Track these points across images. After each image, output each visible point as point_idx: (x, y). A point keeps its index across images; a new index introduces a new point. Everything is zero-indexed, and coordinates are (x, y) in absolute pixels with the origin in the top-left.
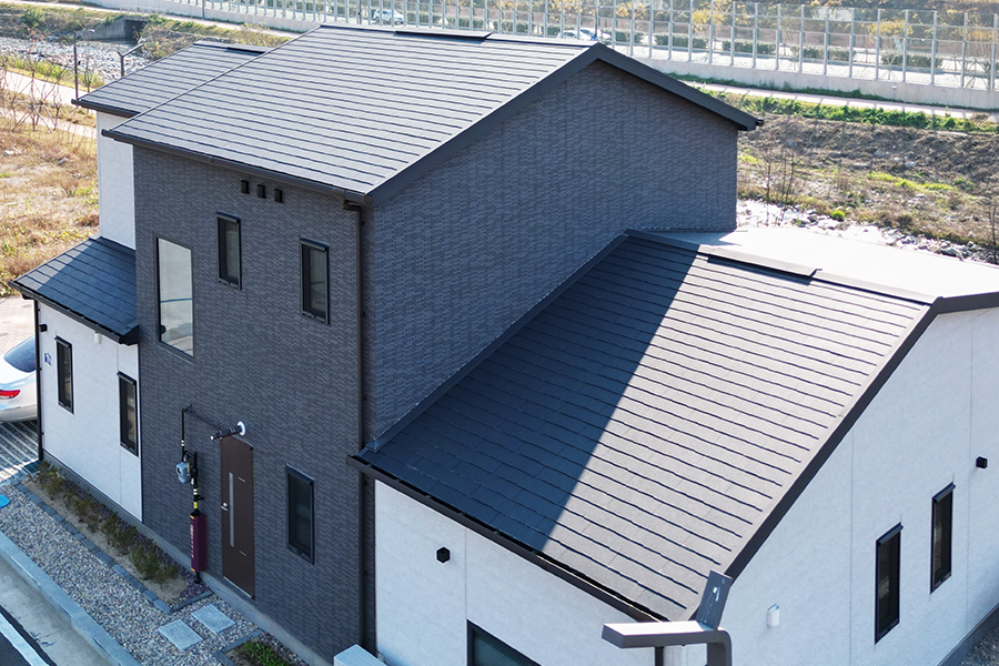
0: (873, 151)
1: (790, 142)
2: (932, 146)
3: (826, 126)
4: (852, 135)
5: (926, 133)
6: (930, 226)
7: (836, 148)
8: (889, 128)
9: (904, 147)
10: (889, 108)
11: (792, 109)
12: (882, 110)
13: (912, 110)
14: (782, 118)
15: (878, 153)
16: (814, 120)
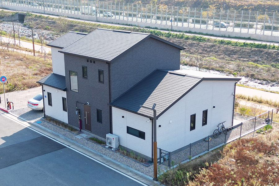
0: (250, 56)
1: (227, 53)
2: (267, 54)
3: (238, 48)
4: (245, 51)
5: (266, 50)
6: (259, 77)
7: (240, 55)
8: (256, 49)
9: (259, 55)
10: (257, 43)
11: (229, 43)
12: (255, 43)
13: (264, 43)
14: (226, 46)
15: (251, 56)
16: (234, 47)
